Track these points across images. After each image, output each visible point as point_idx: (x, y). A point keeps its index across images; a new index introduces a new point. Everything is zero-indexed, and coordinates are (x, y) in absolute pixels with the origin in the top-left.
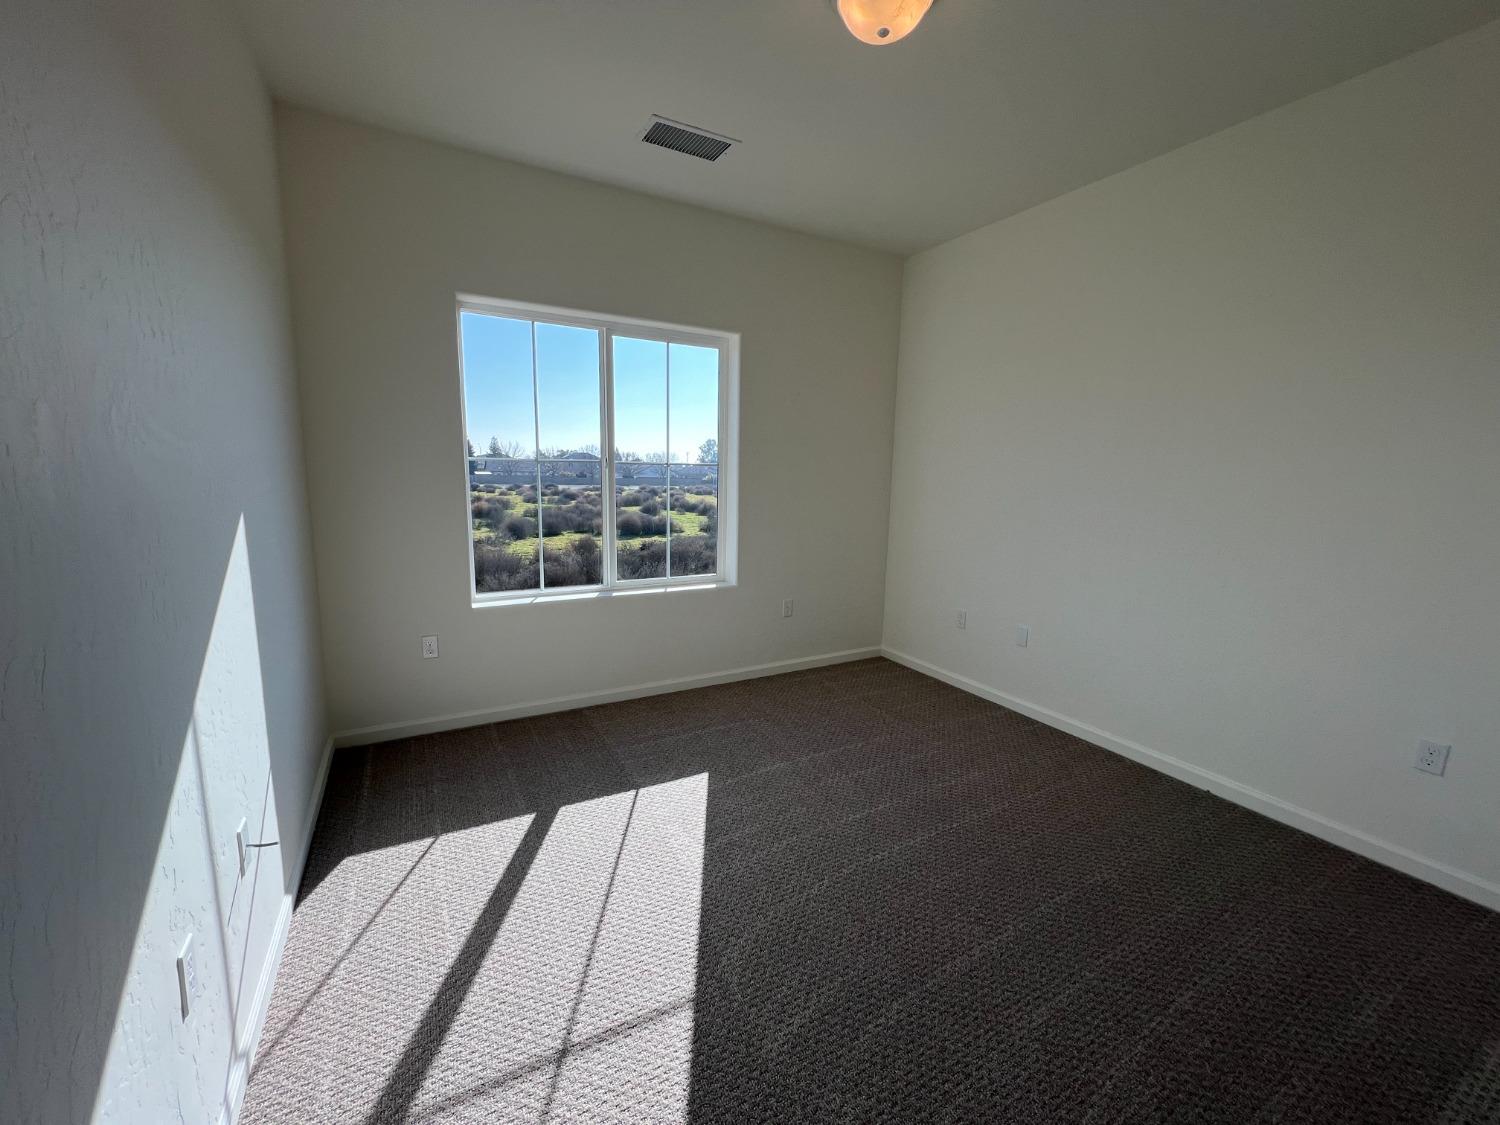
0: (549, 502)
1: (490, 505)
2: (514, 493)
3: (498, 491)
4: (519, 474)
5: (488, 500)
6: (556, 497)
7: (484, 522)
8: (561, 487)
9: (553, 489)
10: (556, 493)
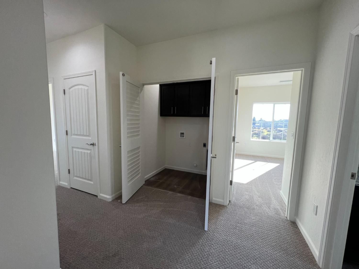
0: (274, 132)
1: (258, 132)
2: (265, 129)
3: (260, 129)
4: (267, 125)
5: (258, 131)
6: (277, 131)
7: (256, 136)
8: (278, 129)
9: (276, 129)
10: (276, 130)
